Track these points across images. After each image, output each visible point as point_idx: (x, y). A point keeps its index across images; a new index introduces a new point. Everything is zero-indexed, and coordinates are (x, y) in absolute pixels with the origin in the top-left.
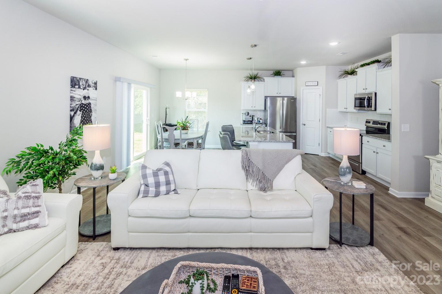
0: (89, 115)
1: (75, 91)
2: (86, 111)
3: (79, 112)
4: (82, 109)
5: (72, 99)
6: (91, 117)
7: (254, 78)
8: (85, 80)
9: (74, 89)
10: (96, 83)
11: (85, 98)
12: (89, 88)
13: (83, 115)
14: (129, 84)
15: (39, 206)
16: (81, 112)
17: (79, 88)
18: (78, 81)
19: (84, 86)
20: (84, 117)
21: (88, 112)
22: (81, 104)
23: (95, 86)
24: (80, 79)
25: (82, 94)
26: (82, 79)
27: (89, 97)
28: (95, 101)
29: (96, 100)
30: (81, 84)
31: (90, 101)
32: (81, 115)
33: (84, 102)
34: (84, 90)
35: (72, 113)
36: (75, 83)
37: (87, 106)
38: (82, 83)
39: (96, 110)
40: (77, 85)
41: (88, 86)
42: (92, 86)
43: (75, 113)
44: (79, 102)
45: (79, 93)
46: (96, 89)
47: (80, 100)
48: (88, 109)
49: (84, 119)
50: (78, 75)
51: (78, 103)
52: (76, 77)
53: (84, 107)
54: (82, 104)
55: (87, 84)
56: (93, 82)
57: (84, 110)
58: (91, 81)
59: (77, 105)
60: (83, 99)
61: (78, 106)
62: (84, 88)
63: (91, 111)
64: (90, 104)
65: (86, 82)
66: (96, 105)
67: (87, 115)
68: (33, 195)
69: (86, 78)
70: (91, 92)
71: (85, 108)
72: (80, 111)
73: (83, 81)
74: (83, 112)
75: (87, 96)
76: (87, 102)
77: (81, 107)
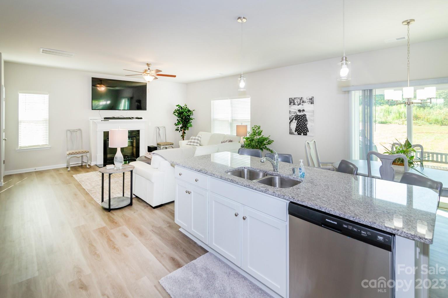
0: (304, 123)
2: (301, 121)
3: (294, 121)
4: (298, 119)
6: (306, 125)
8: (299, 98)
11: (300, 111)
12: (303, 104)
13: (299, 123)
16: (297, 121)
17: (294, 104)
18: (293, 100)
19: (299, 103)
20: (299, 124)
21: (303, 121)
22: (296, 116)
23: (311, 101)
24: (295, 98)
25: (297, 108)
26: (297, 98)
27: (303, 110)
30: (295, 101)
32: (296, 123)
33: (299, 114)
34: (298, 105)
36: (292, 102)
37: (302, 117)
38: (297, 101)
41: (302, 102)
42: (306, 102)
43: (291, 121)
44: (294, 114)
46: (312, 103)
47: (295, 112)
48: (302, 119)
49: (299, 126)
53: (299, 117)
54: (298, 115)
55: (302, 101)
56: (308, 98)
57: (299, 120)
58: (306, 97)
59: (292, 116)
61: (294, 116)
62: (299, 104)
63: (306, 120)
64: (305, 115)
67: (302, 123)
71: (301, 118)
72: (296, 120)
73: (298, 99)
74: (298, 121)
75: (302, 110)
76: (302, 114)
77: (296, 117)
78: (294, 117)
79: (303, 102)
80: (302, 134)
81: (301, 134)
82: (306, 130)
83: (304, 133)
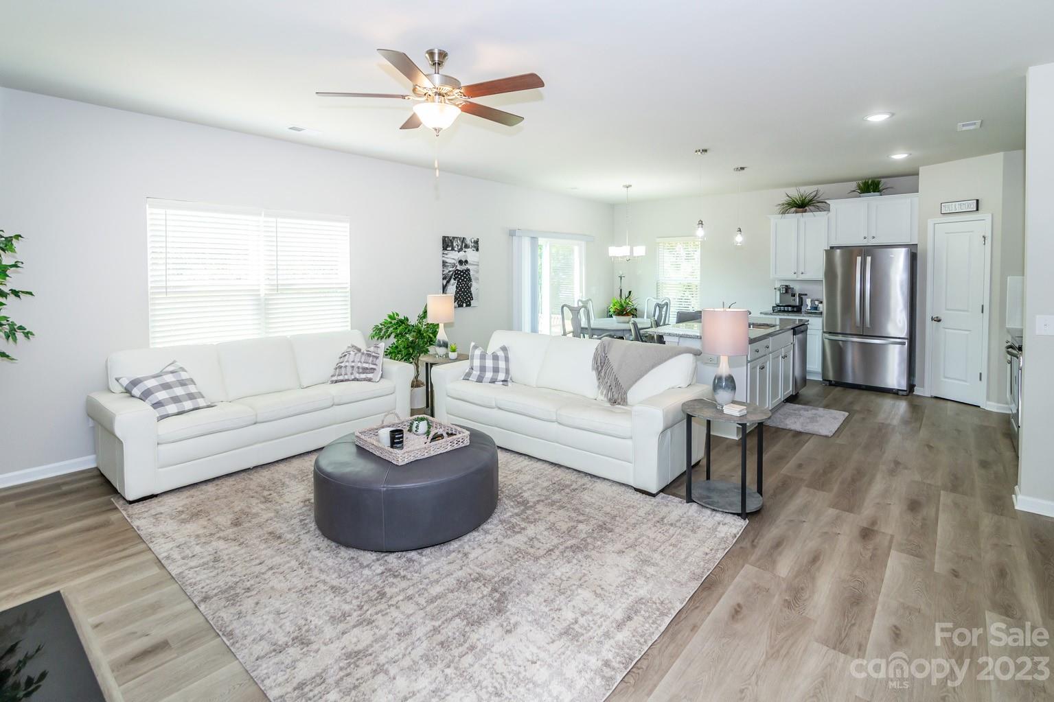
0: (467, 285)
1: (447, 254)
2: (463, 280)
3: (452, 281)
4: (458, 277)
5: (444, 263)
6: (470, 288)
7: (802, 205)
8: (460, 238)
9: (446, 252)
10: (477, 242)
11: (461, 262)
12: (466, 250)
13: (459, 285)
14: (534, 239)
15: (375, 364)
16: (456, 282)
17: (453, 249)
18: (451, 241)
19: (460, 247)
20: (460, 287)
21: (466, 281)
22: (455, 271)
23: (476, 245)
24: (454, 238)
25: (457, 258)
26: (457, 238)
27: (466, 262)
28: (476, 267)
29: (478, 265)
30: (455, 244)
31: (468, 266)
32: (456, 284)
33: (460, 267)
34: (459, 252)
35: (445, 282)
36: (447, 243)
37: (464, 273)
38: (457, 243)
39: (477, 279)
40: (449, 247)
41: (465, 246)
42: (471, 247)
43: (448, 282)
45: (453, 256)
46: (477, 250)
47: (454, 265)
48: (465, 278)
49: (460, 290)
50: (451, 234)
51: (451, 269)
52: (448, 237)
53: (459, 274)
54: (458, 270)
55: (464, 244)
56: (473, 241)
57: (460, 279)
58: (470, 239)
59: (450, 271)
60: (457, 264)
61: (452, 272)
62: (460, 249)
63: (470, 280)
64: (468, 270)
65: (463, 242)
66: (477, 272)
67: (465, 285)
68: (373, 354)
69: (462, 236)
70: (470, 255)
71: (462, 276)
72: (455, 279)
73: (459, 241)
74: (458, 281)
75: (464, 260)
76: (464, 267)
77: (456, 274)
78: (452, 274)
79: (467, 246)
80: (464, 305)
81: (462, 306)
82: (469, 297)
83: (466, 303)
